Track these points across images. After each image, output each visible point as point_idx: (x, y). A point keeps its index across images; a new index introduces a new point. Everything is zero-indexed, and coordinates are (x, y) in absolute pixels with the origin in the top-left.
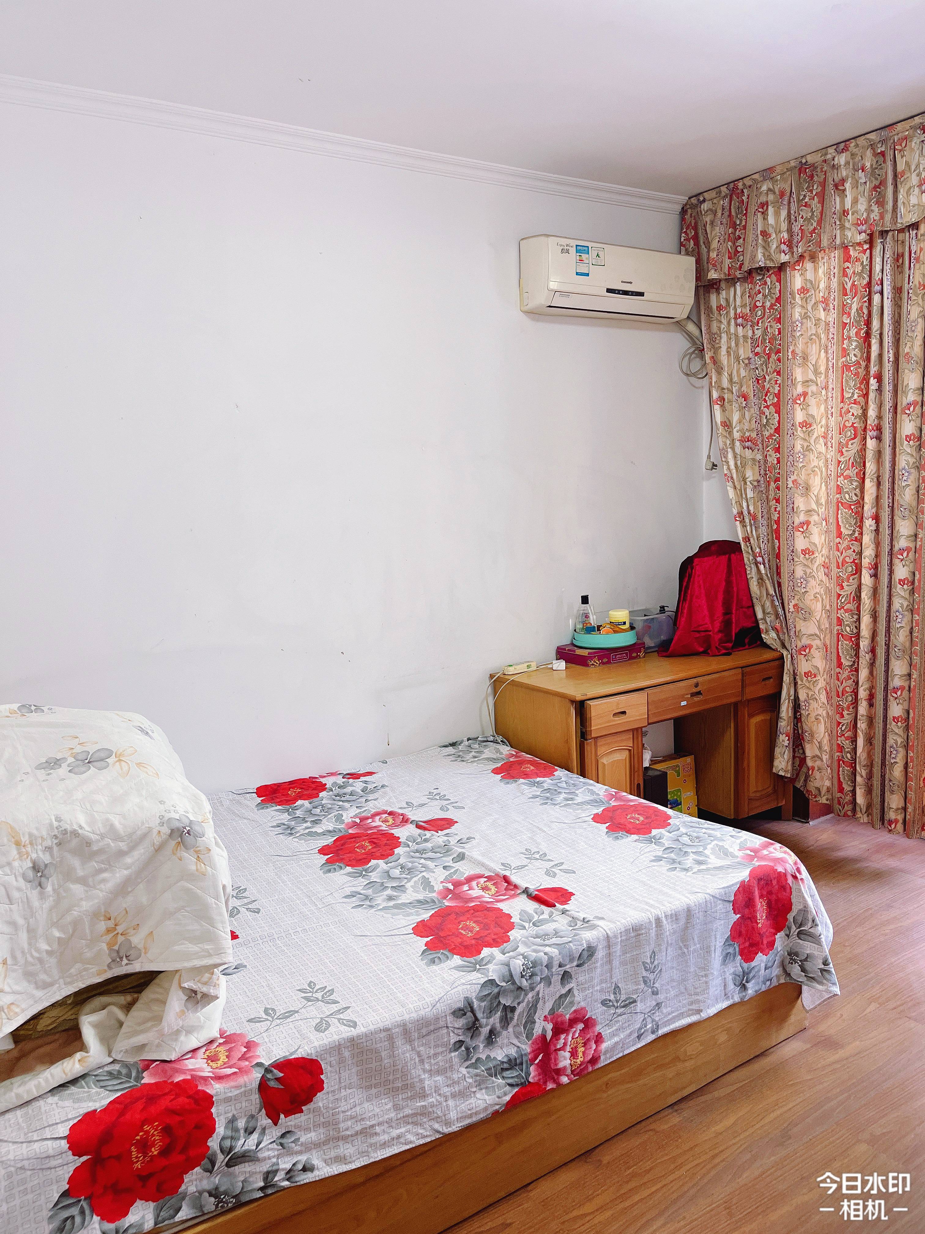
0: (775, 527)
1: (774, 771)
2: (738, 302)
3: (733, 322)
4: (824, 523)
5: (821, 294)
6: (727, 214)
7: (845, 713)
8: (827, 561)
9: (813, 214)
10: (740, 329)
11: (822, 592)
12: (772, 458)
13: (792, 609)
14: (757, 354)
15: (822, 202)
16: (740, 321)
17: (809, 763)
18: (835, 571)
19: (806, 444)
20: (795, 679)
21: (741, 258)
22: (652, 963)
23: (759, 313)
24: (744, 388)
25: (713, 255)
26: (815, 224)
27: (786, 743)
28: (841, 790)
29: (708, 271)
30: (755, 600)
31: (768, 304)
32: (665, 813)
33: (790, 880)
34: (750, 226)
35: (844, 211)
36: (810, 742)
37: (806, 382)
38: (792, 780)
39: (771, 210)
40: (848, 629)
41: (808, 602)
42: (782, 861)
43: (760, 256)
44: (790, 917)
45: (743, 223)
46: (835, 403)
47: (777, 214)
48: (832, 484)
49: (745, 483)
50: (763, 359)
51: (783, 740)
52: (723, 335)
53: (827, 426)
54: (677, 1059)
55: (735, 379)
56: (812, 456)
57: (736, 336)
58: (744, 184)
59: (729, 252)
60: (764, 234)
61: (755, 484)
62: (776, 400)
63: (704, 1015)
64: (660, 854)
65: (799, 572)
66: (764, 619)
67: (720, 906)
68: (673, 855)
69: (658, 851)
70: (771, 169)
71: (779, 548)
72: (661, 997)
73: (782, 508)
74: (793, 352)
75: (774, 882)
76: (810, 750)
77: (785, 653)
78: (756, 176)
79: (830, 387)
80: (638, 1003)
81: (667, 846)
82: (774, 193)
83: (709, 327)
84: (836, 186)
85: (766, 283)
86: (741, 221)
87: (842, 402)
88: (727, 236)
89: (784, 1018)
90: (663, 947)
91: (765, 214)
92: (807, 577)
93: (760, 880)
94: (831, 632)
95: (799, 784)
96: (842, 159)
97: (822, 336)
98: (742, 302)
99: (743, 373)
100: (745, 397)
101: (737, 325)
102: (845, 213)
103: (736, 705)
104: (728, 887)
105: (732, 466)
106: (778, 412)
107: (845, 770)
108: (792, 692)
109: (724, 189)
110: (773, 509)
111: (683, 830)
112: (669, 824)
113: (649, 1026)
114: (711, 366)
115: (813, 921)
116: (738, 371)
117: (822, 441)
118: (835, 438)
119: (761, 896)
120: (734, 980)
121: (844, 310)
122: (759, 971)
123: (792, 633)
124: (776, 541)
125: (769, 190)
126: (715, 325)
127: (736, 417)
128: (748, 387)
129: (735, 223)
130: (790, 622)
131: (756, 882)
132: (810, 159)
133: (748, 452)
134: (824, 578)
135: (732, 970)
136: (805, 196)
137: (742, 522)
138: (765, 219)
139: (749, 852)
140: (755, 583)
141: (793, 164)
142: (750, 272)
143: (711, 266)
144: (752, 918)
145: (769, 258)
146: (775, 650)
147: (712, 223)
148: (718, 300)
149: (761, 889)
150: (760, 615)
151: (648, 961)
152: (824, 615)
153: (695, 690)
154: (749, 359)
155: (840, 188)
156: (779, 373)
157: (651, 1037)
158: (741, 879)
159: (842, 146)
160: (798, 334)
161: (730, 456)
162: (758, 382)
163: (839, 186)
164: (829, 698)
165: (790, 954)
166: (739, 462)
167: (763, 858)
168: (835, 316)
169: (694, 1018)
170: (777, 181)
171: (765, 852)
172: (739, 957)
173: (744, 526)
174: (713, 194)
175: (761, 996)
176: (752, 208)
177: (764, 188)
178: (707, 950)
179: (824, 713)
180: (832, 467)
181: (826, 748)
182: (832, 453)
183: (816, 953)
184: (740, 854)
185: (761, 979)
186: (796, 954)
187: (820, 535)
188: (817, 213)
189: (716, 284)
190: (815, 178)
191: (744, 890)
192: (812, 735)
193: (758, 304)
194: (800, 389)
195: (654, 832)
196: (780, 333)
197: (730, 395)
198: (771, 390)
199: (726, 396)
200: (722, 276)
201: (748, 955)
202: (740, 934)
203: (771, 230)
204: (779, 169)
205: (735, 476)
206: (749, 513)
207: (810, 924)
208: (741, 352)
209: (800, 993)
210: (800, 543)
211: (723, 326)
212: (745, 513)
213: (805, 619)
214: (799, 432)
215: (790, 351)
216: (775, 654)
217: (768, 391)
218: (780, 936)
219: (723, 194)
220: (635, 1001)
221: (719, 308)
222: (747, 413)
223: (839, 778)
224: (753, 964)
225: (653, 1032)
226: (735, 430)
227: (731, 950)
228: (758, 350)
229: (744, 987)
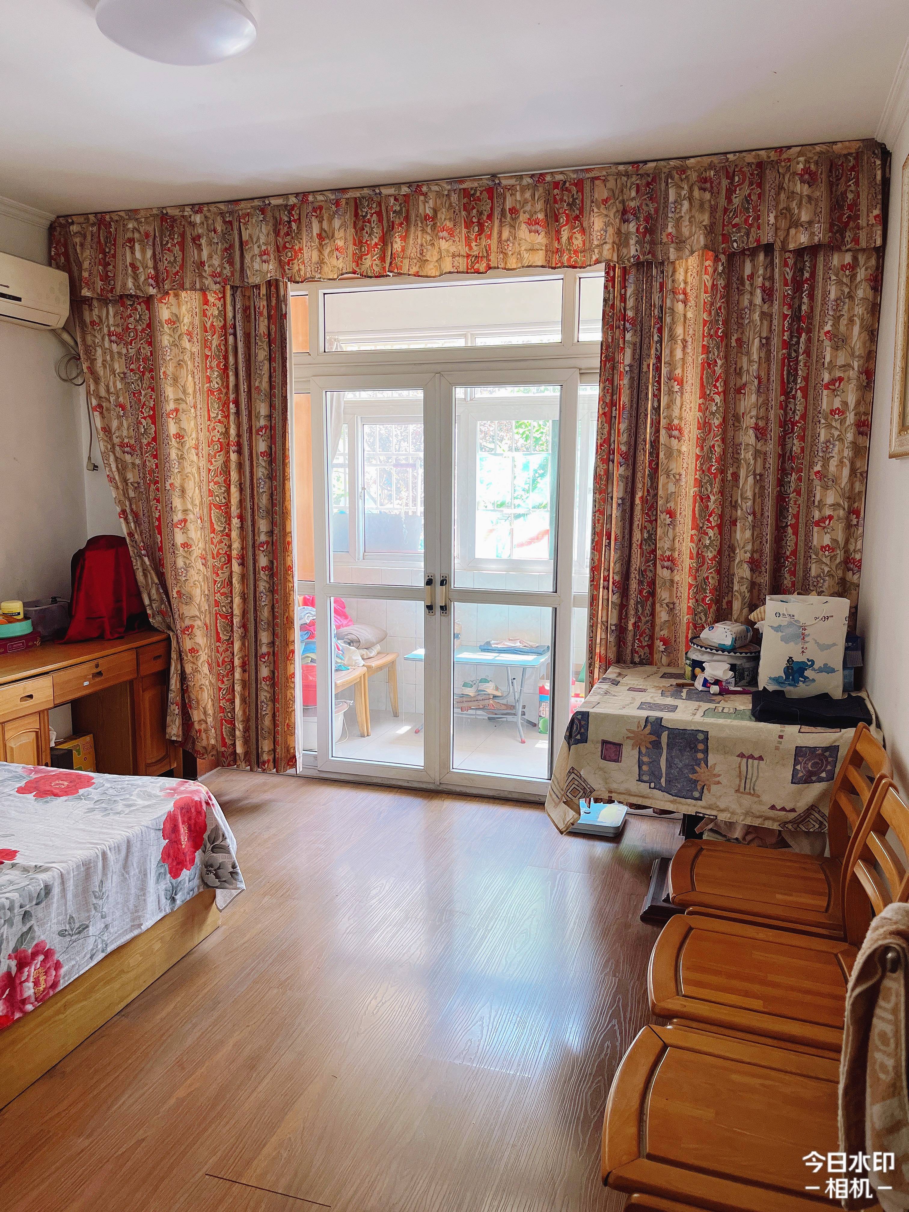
0: (157, 524)
1: (167, 737)
2: (111, 321)
3: (107, 338)
4: (199, 521)
5: (186, 328)
6: (96, 240)
7: (225, 679)
8: (204, 552)
9: (175, 258)
10: (114, 346)
11: (201, 580)
12: (151, 463)
13: (175, 595)
14: (132, 370)
15: (183, 250)
16: (113, 338)
17: (197, 726)
18: (210, 562)
19: (180, 453)
20: (181, 655)
21: (112, 282)
22: (100, 891)
23: (132, 334)
24: (121, 399)
25: (85, 274)
26: (178, 268)
27: (177, 712)
28: (224, 744)
29: (81, 289)
30: (142, 589)
31: (140, 328)
32: (88, 776)
33: (204, 806)
34: (119, 256)
35: (201, 262)
36: (197, 708)
37: (177, 400)
38: (182, 744)
39: (137, 247)
40: (224, 609)
41: (188, 589)
42: (197, 792)
43: (130, 284)
44: (205, 836)
45: (112, 252)
46: (203, 422)
47: (143, 252)
48: (205, 489)
49: (127, 484)
50: (137, 376)
51: (175, 709)
52: (98, 348)
53: (197, 439)
54: (123, 971)
55: (112, 390)
56: (185, 464)
57: (111, 352)
58: (111, 218)
59: (100, 275)
60: (132, 265)
61: (136, 485)
62: (151, 413)
63: (144, 928)
64: (92, 806)
65: (180, 563)
66: (151, 605)
67: (153, 834)
68: (103, 805)
69: (90, 805)
70: (136, 211)
71: (161, 542)
72: (109, 919)
73: (162, 507)
74: (164, 372)
75: (193, 810)
76: (196, 716)
77: (171, 634)
78: (122, 214)
79: (199, 407)
80: (91, 928)
81: (96, 798)
82: (140, 233)
83: (84, 340)
84: (194, 240)
85: (136, 309)
86: (110, 250)
87: (209, 420)
88: (97, 261)
89: (203, 921)
90: (109, 876)
91: (132, 248)
92: (187, 567)
93: (182, 809)
94: (210, 613)
95: (189, 747)
96: (198, 219)
97: (189, 363)
98: (115, 321)
99: (119, 386)
100: (123, 408)
101: (111, 341)
102: (202, 264)
103: (131, 682)
104: (158, 818)
105: (114, 469)
106: (154, 423)
107: (226, 728)
108: (179, 667)
109: (92, 218)
110: (154, 508)
111: (108, 785)
112: (94, 783)
113: (100, 946)
114: (88, 375)
115: (223, 835)
116: (114, 383)
117: (193, 451)
118: (205, 450)
119: (183, 823)
120: (166, 895)
121: (206, 344)
122: (185, 883)
123: (176, 616)
124: (159, 536)
125: (134, 228)
126: (89, 338)
127: (115, 424)
128: (124, 398)
129: (104, 250)
130: (174, 606)
131: (179, 811)
132: (171, 212)
133: (128, 457)
134: (202, 568)
135: (164, 887)
136: (167, 242)
137: (126, 519)
138: (133, 253)
139: (169, 791)
140: (141, 574)
141: (155, 212)
142: (121, 297)
143: (83, 284)
144: (177, 842)
145: (138, 287)
146: (163, 632)
147: (82, 245)
148: (91, 316)
149: (183, 816)
150: (147, 602)
151: (97, 890)
152: (203, 599)
153: (96, 671)
154: (125, 374)
155: (197, 242)
156: (153, 390)
157: (101, 956)
158: (167, 810)
159: (197, 208)
160: (168, 358)
161: (112, 458)
162: (134, 395)
163: (196, 239)
164: (210, 669)
165: (206, 867)
166: (120, 466)
167: (182, 792)
168: (199, 348)
169: (136, 932)
170: (141, 222)
171: (182, 788)
172: (169, 875)
173: (128, 523)
174: (82, 220)
175: (187, 904)
176: (120, 242)
177: (130, 226)
178: (144, 874)
179: (207, 683)
180: (204, 474)
181: (210, 711)
182: (203, 462)
183: (226, 860)
184: (162, 794)
185: (186, 890)
186: (211, 866)
187: (196, 531)
188: (179, 259)
189: (88, 300)
190: (176, 229)
191: (171, 819)
192: (198, 702)
193: (130, 326)
194: (171, 406)
195: (81, 791)
196: (151, 355)
197: (108, 404)
198: (147, 403)
199: (104, 404)
200: (95, 296)
201: (175, 874)
202: (169, 856)
203: (138, 264)
204: (142, 213)
205: (117, 478)
206: (132, 510)
207: (221, 839)
208: (116, 366)
209: (215, 897)
210: (179, 538)
211: (97, 341)
212: (128, 511)
213: (186, 604)
214: (174, 442)
215: (162, 372)
216: (163, 636)
217: (144, 404)
218: (198, 854)
219: (91, 222)
220: (87, 927)
221: (93, 323)
222: (124, 422)
223: (222, 735)
224: (180, 879)
225: (103, 951)
226: (114, 436)
227: (162, 871)
228: (132, 366)
229: (173, 900)
